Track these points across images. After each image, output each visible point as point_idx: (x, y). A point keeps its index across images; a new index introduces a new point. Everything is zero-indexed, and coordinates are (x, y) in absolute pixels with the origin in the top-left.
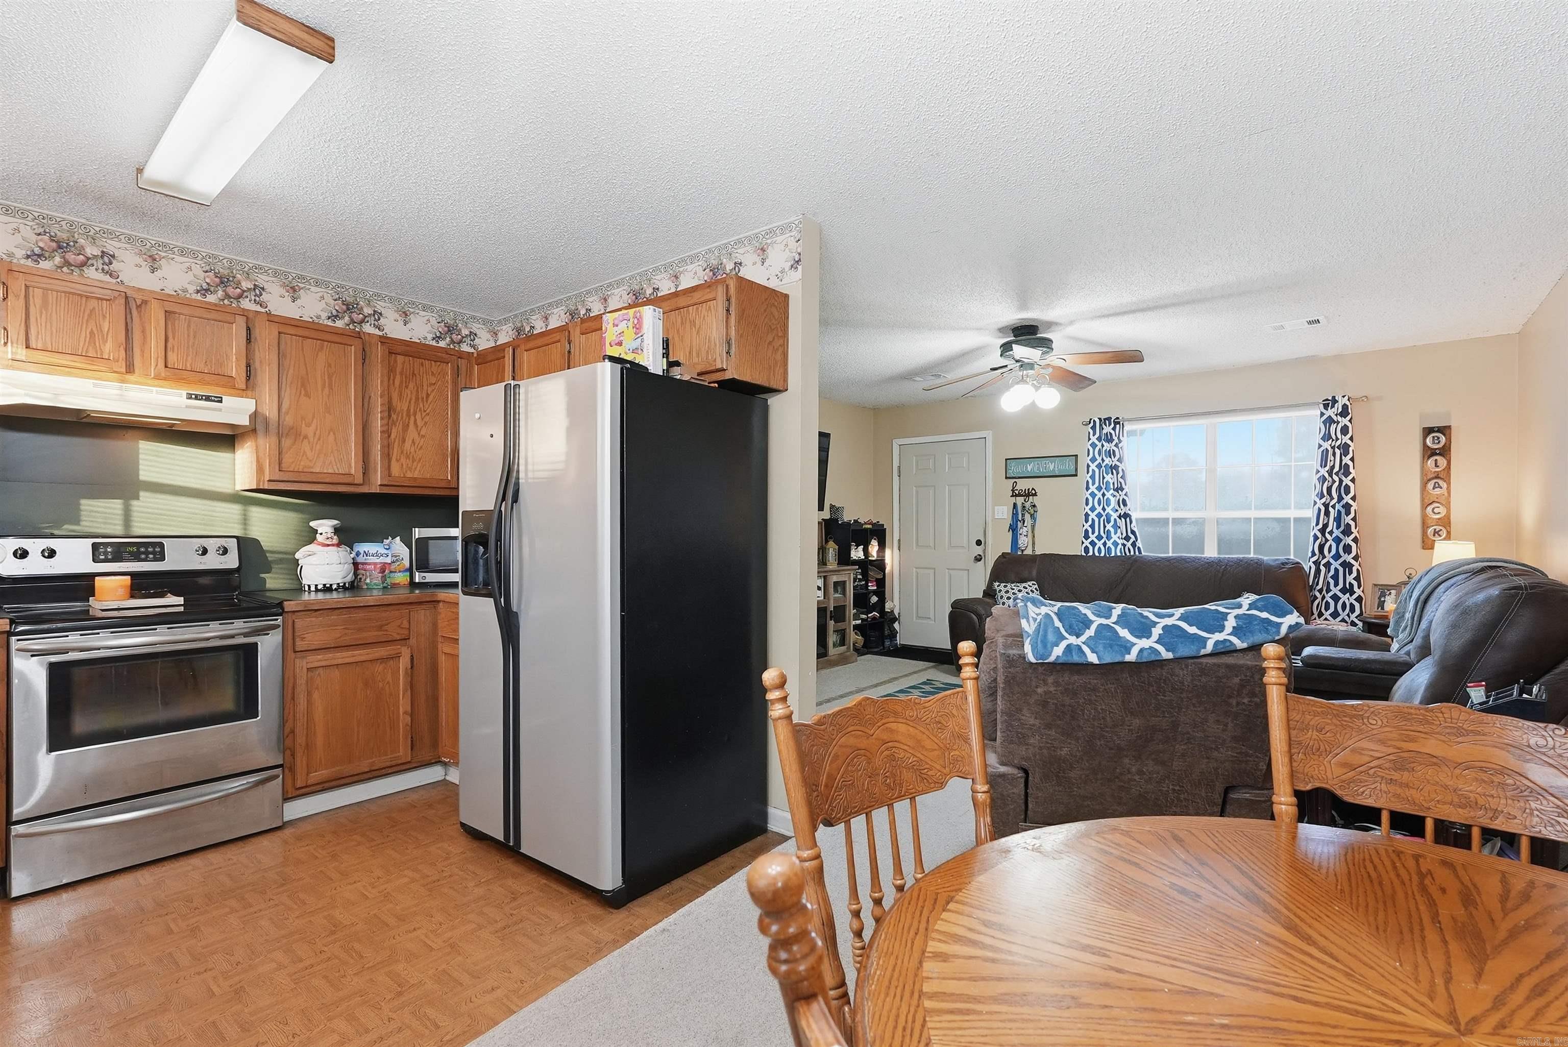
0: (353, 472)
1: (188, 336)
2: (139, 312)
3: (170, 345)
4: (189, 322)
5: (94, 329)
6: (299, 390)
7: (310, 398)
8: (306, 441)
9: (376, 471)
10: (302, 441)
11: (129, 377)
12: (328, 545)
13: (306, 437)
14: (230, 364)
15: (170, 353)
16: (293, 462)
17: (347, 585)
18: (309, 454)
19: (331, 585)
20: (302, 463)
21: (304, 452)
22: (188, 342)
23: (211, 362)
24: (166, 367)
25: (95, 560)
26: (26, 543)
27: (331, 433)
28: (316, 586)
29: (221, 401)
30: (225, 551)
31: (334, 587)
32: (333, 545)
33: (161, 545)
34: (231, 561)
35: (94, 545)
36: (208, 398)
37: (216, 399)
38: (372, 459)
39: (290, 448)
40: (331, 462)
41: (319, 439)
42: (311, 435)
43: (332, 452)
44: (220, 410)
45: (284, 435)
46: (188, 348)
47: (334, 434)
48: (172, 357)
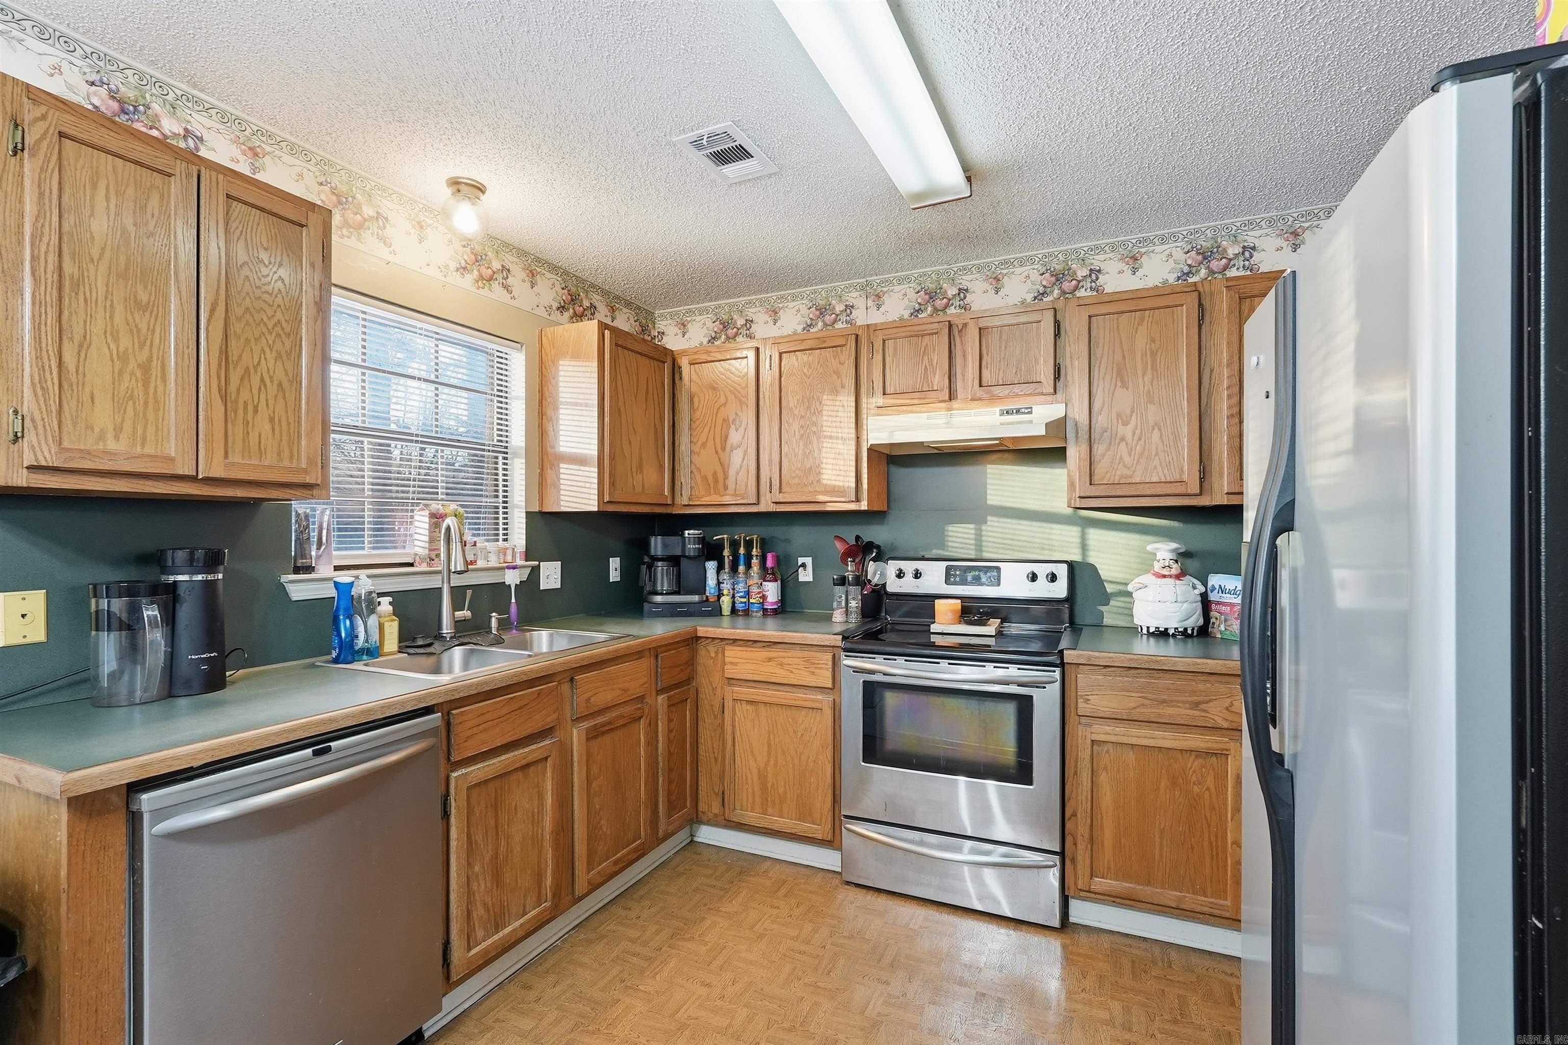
0: (1185, 477)
1: (1000, 347)
2: (961, 337)
3: (984, 363)
4: (1001, 332)
5: (927, 364)
6: (1114, 381)
7: (1127, 389)
8: (1123, 444)
9: (1221, 474)
10: (1119, 444)
11: (955, 404)
12: (1164, 576)
13: (1123, 439)
14: (1038, 367)
15: (984, 372)
16: (1107, 472)
17: (1189, 632)
18: (1127, 459)
19: (1166, 629)
20: (1118, 473)
21: (1121, 458)
22: (1000, 354)
23: (1021, 370)
24: (981, 386)
25: (947, 581)
26: (903, 564)
27: (1156, 430)
28: (1148, 628)
29: (1031, 413)
30: (1053, 578)
31: (1171, 632)
32: (1171, 576)
33: (998, 569)
34: (1060, 590)
35: (948, 569)
36: (1018, 411)
37: (1026, 411)
38: (1215, 457)
39: (1104, 455)
40: (1155, 467)
41: (1140, 439)
42: (1129, 437)
43: (1157, 454)
44: (1031, 422)
45: (1097, 441)
46: (1000, 361)
47: (1160, 429)
48: (986, 373)
